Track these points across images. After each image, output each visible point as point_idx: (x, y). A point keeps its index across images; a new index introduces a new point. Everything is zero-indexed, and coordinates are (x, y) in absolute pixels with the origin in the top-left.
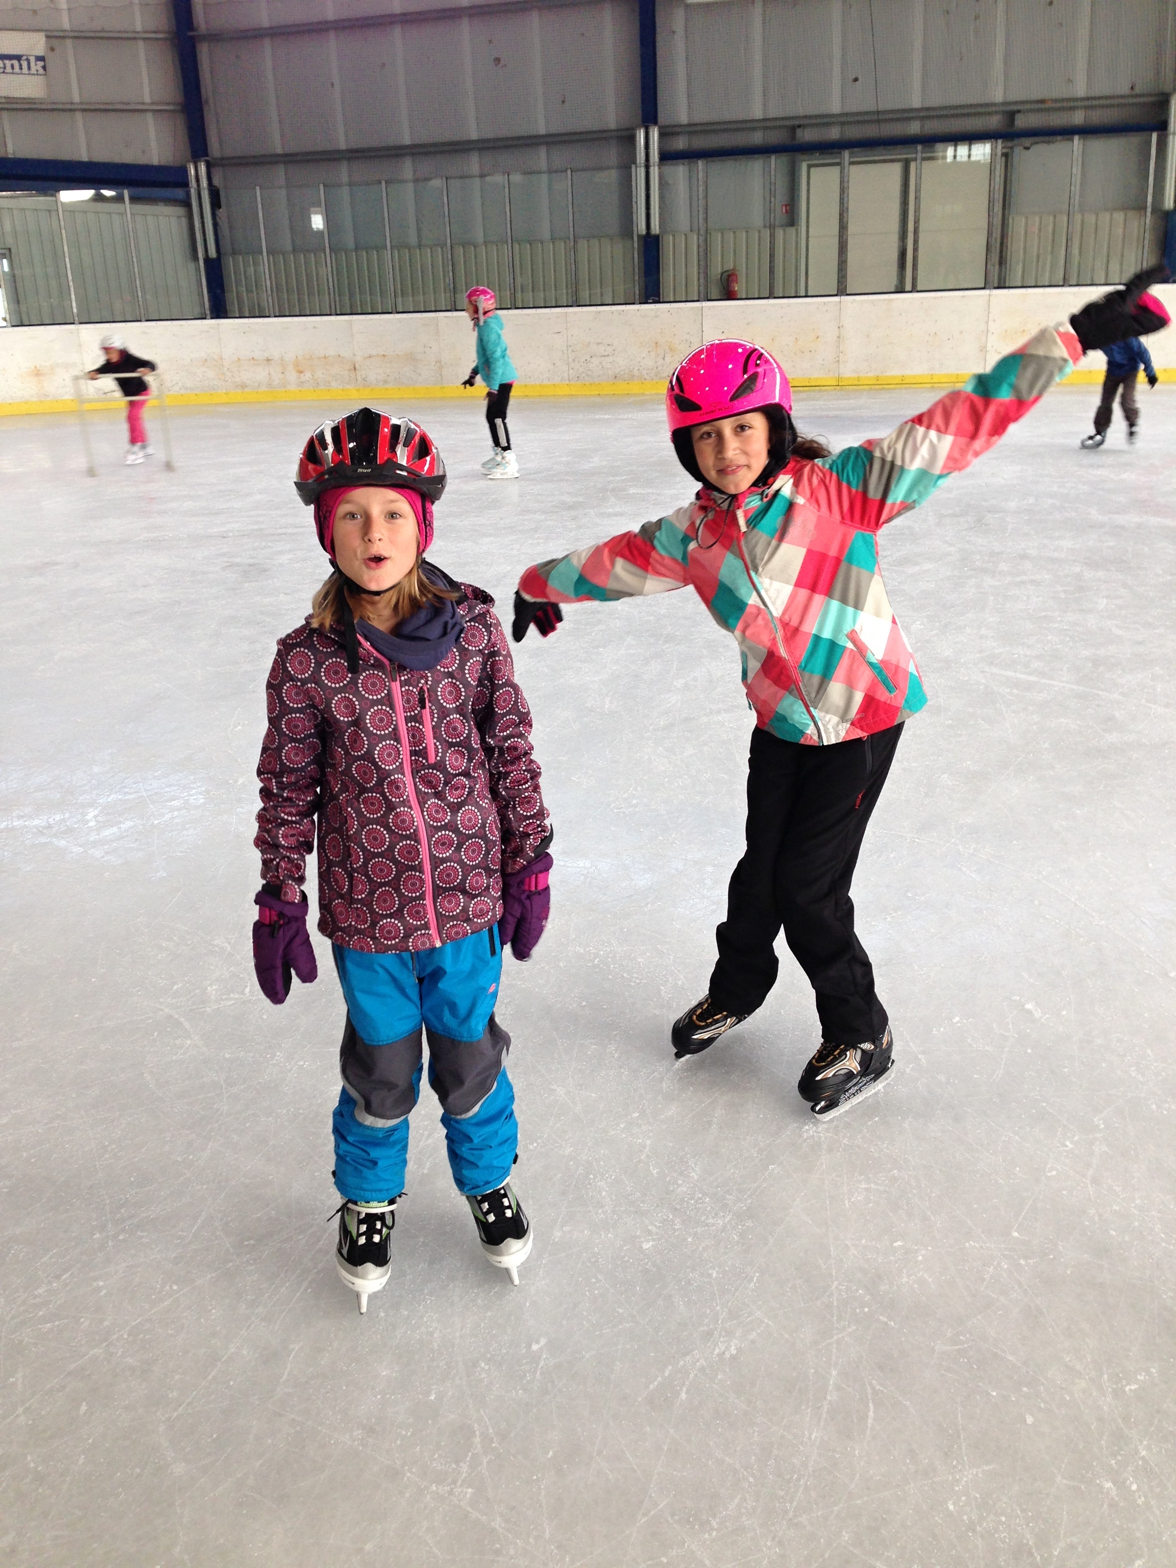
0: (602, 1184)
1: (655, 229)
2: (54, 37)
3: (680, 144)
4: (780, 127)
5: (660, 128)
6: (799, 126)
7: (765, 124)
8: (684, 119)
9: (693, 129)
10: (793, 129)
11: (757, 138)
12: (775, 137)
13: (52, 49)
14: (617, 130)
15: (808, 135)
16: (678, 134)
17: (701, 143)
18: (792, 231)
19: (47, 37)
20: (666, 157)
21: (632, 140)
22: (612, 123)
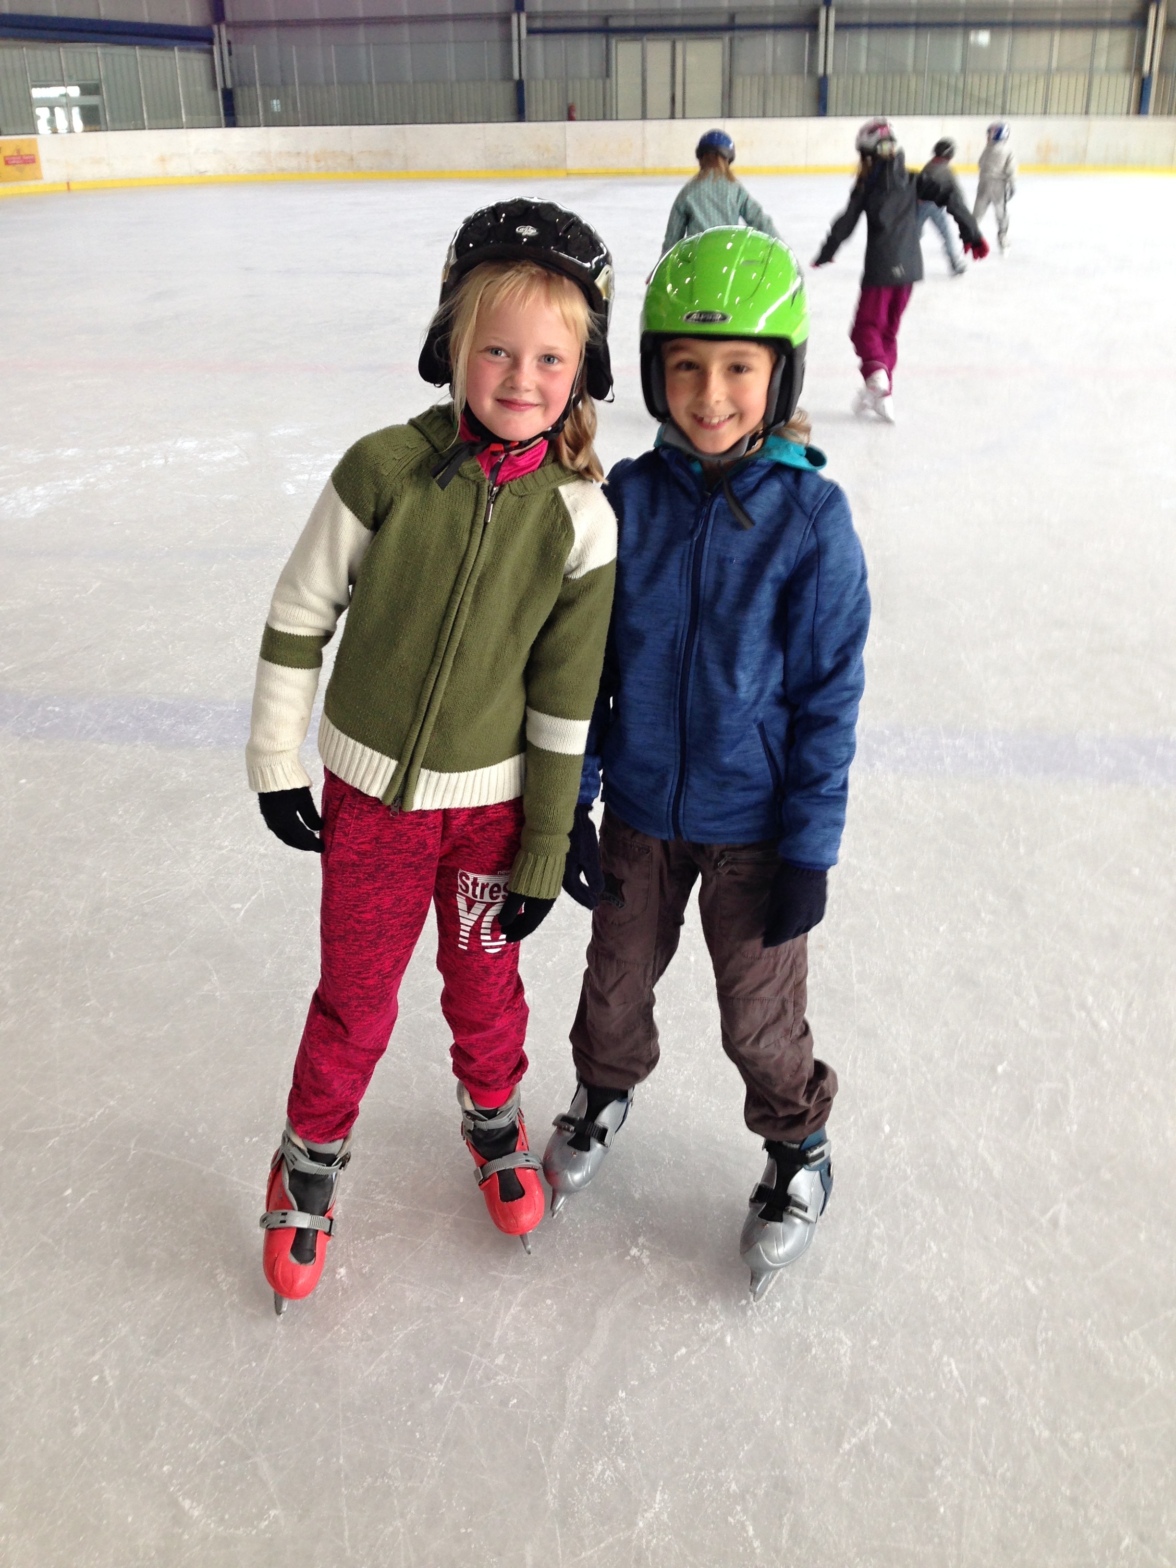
1: (524, 76)
3: (538, 24)
4: (599, 16)
5: (527, 14)
6: (610, 17)
7: (590, 15)
8: (541, 9)
9: (546, 16)
10: (606, 19)
11: (584, 23)
12: (595, 23)
14: (499, 14)
15: (614, 23)
16: (537, 18)
17: (552, 24)
18: (607, 81)
20: (531, 31)
21: (509, 20)
22: (495, 9)
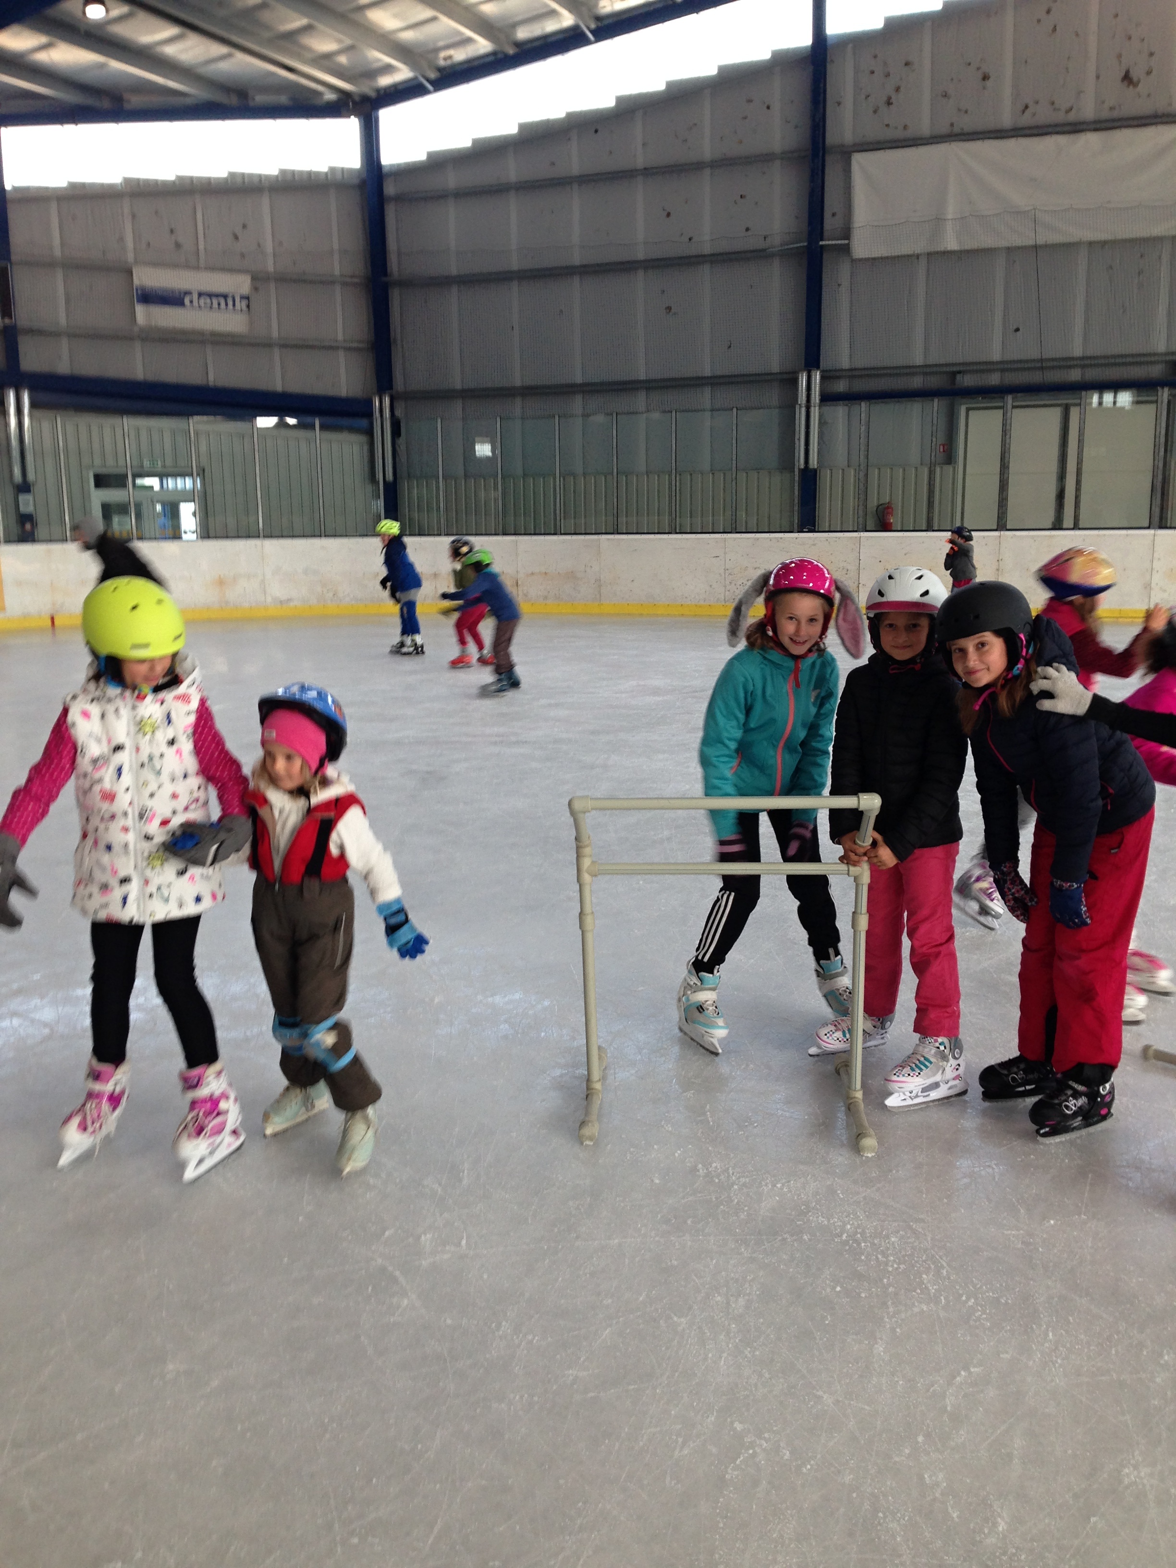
0: (893, 1525)
1: (814, 463)
2: (259, 279)
3: (841, 386)
4: (941, 373)
5: (822, 372)
6: (959, 372)
7: (926, 370)
8: (845, 364)
9: (853, 373)
10: (954, 374)
11: (917, 382)
12: (934, 382)
13: (256, 289)
14: (780, 373)
15: (968, 381)
16: (838, 377)
17: (863, 386)
18: (949, 469)
19: (253, 278)
20: (827, 398)
21: (795, 382)
22: (775, 367)
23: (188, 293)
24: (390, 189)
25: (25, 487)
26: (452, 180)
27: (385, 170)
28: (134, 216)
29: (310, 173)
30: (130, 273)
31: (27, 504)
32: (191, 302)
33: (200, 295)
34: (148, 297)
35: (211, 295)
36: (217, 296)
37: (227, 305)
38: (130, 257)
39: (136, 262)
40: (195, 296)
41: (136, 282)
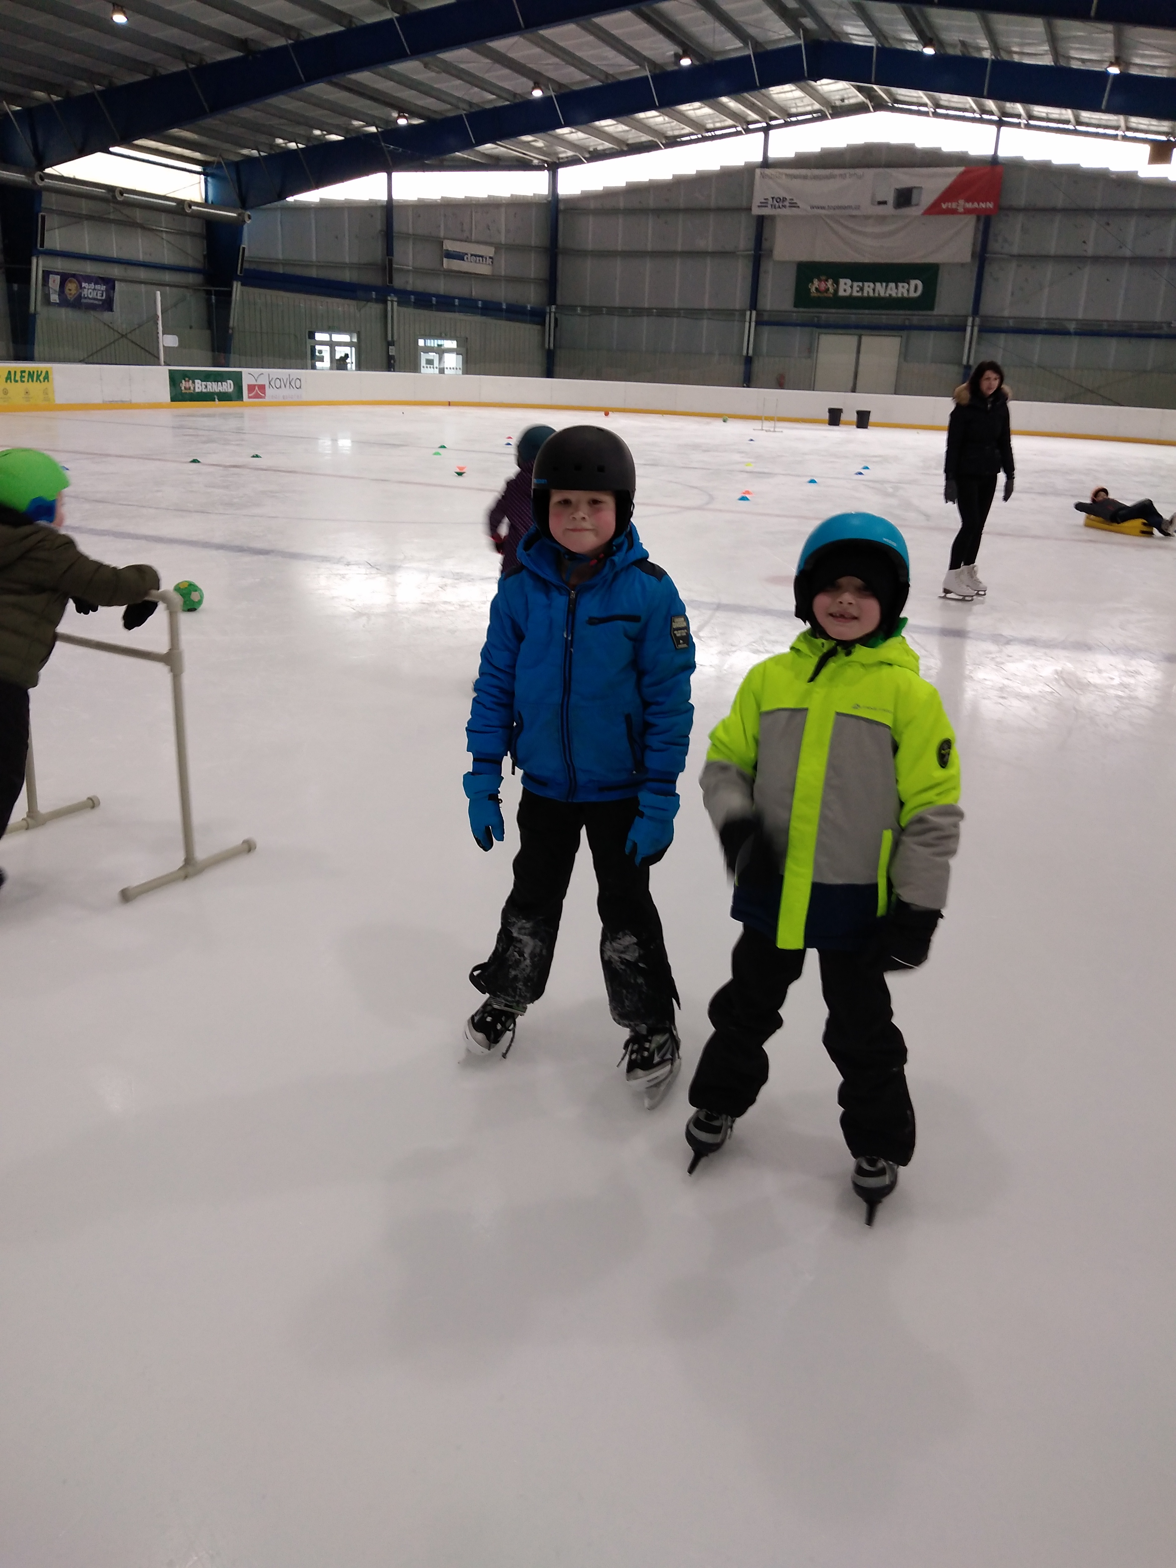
1: (750, 353)
2: (498, 247)
3: (766, 318)
8: (764, 308)
9: (771, 313)
10: (814, 317)
11: (798, 320)
13: (496, 253)
16: (764, 314)
17: (774, 319)
18: (810, 359)
19: (496, 248)
20: (758, 323)
21: (745, 315)
22: (737, 307)
23: (467, 254)
24: (561, 207)
25: (390, 343)
26: (592, 205)
27: (559, 197)
28: (445, 216)
29: (524, 196)
30: (442, 244)
31: (392, 351)
32: (467, 258)
33: (472, 255)
34: (450, 255)
35: (476, 256)
36: (479, 256)
37: (483, 260)
38: (442, 235)
39: (445, 238)
40: (469, 255)
41: (444, 248)
